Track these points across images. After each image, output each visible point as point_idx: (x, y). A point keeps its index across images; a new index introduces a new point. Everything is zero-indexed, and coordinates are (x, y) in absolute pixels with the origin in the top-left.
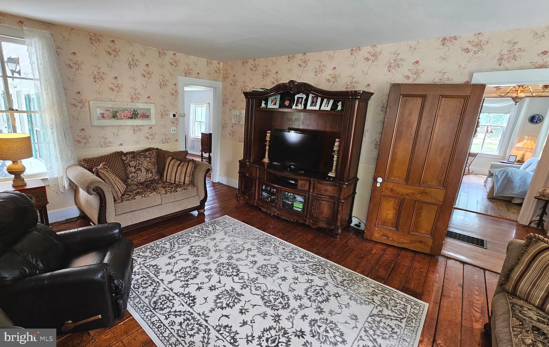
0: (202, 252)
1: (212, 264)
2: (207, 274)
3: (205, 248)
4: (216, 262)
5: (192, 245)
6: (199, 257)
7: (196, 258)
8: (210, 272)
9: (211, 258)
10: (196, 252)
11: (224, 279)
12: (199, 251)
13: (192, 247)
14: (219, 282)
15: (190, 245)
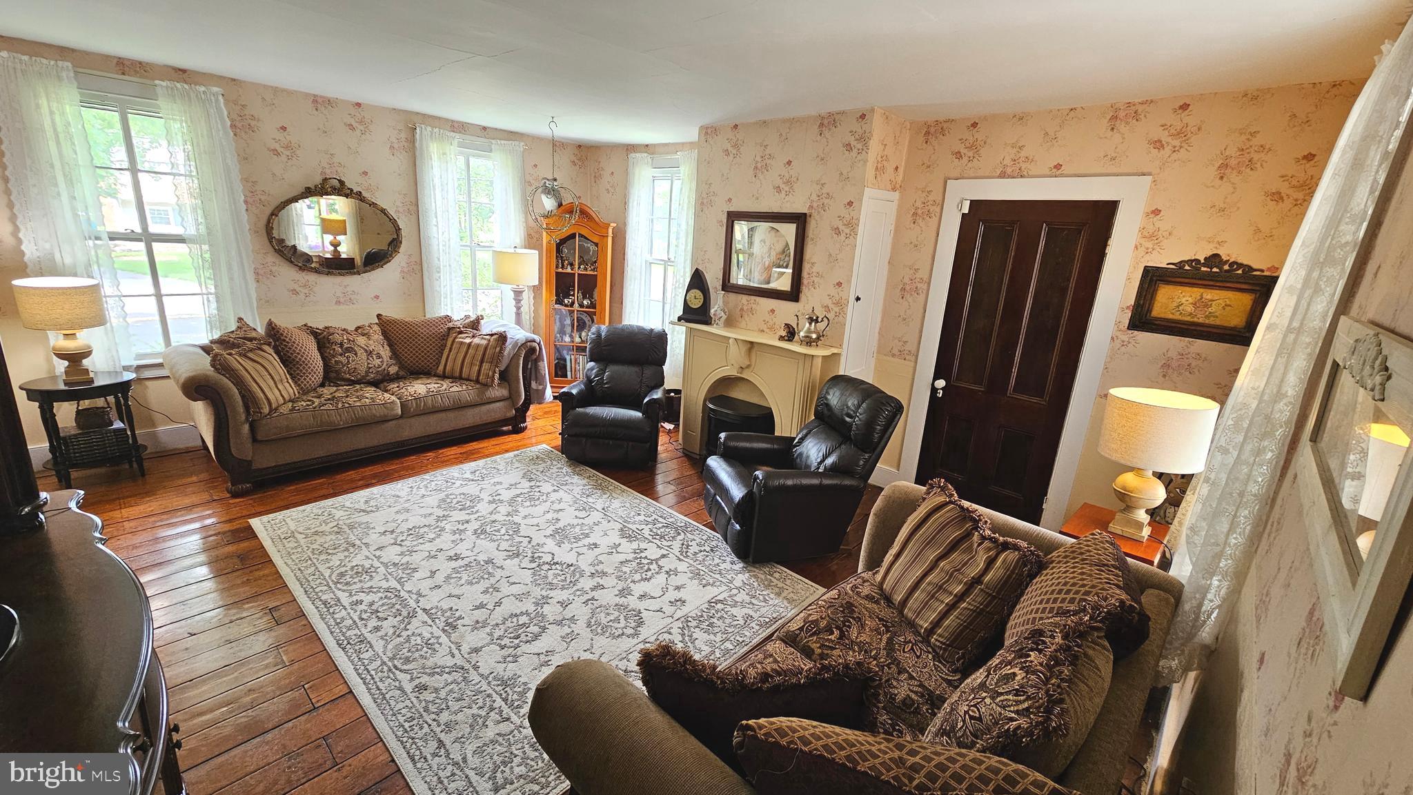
0: (609, 618)
1: (587, 588)
2: (600, 568)
3: (599, 630)
4: (578, 593)
5: (635, 641)
6: (616, 605)
7: (622, 601)
8: (593, 572)
9: (586, 603)
10: (622, 618)
11: (570, 558)
12: (617, 620)
13: (636, 635)
14: (579, 554)
15: (641, 638)
